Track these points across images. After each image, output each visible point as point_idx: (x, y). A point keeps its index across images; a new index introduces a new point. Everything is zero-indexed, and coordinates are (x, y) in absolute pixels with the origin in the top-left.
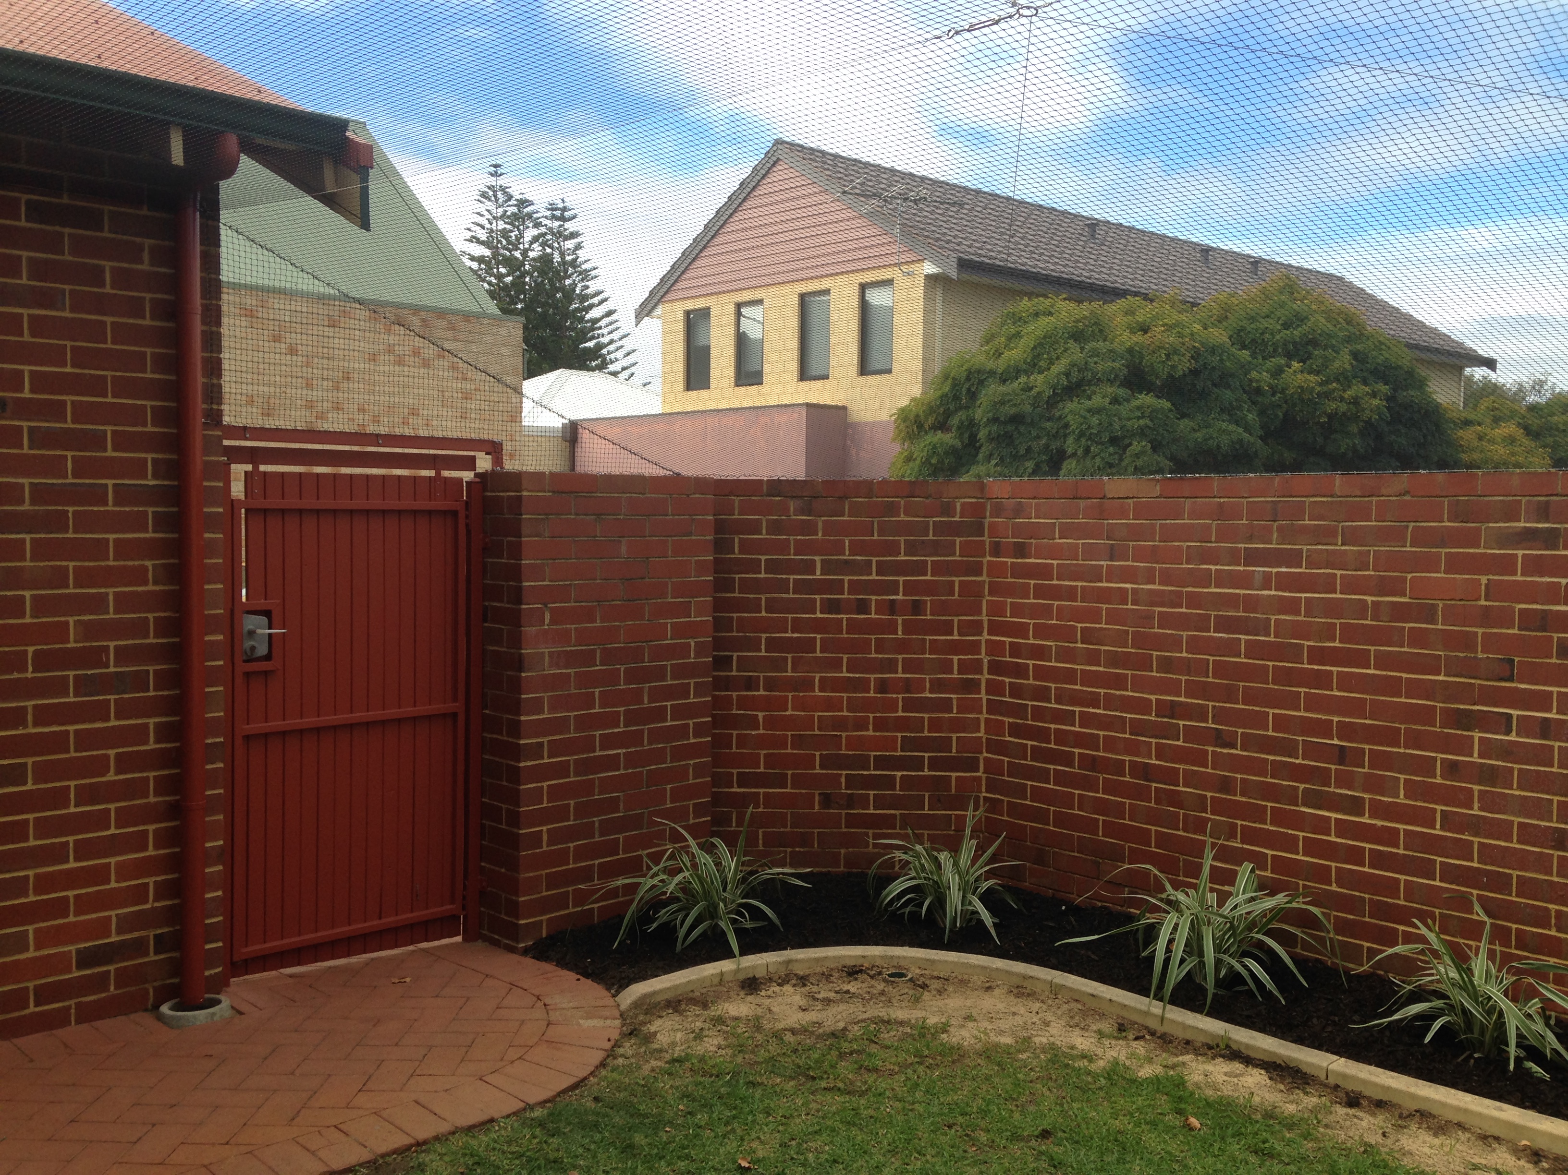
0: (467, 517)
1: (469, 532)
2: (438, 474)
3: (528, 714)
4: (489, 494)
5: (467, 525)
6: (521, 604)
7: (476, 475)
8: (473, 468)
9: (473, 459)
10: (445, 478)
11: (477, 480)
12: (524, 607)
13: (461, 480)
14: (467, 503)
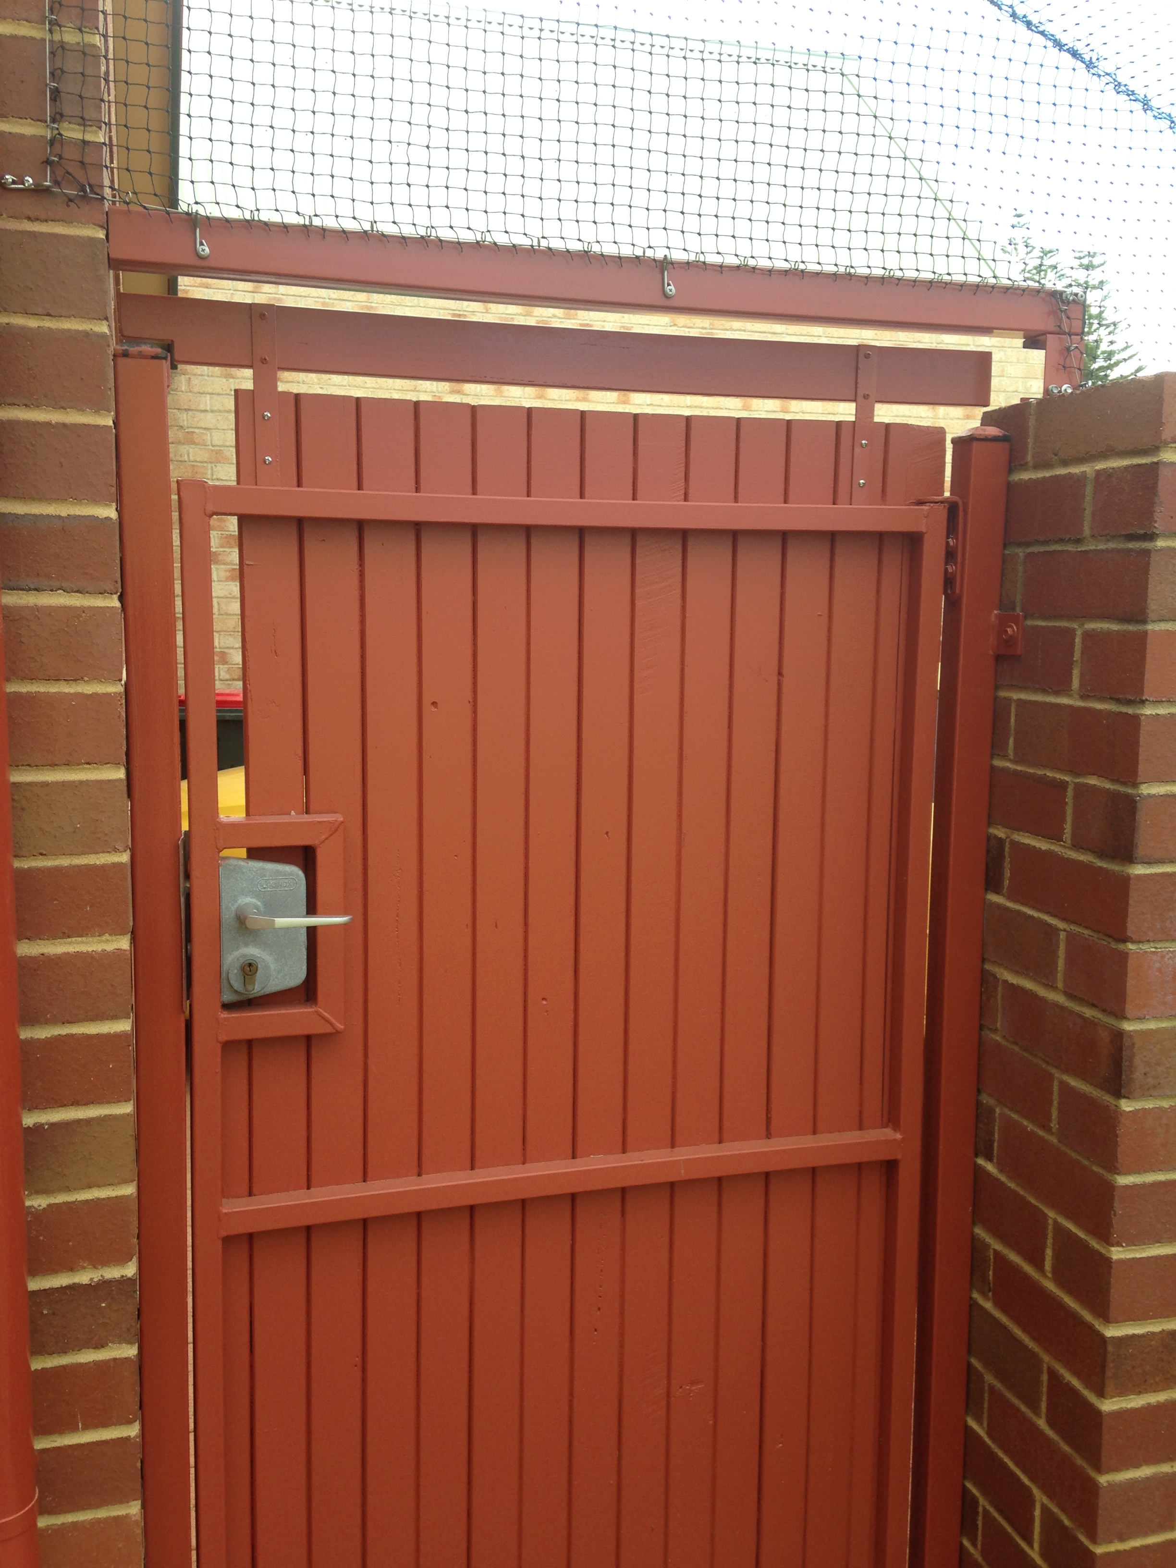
0: (950, 555)
1: (953, 604)
2: (865, 413)
3: (1133, 1241)
4: (1025, 476)
5: (949, 581)
6: (1129, 858)
7: (987, 419)
8: (981, 396)
9: (984, 360)
10: (887, 427)
11: (993, 431)
12: (1139, 870)
13: (938, 434)
14: (952, 508)
